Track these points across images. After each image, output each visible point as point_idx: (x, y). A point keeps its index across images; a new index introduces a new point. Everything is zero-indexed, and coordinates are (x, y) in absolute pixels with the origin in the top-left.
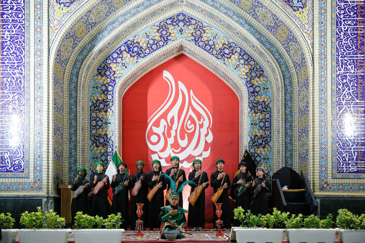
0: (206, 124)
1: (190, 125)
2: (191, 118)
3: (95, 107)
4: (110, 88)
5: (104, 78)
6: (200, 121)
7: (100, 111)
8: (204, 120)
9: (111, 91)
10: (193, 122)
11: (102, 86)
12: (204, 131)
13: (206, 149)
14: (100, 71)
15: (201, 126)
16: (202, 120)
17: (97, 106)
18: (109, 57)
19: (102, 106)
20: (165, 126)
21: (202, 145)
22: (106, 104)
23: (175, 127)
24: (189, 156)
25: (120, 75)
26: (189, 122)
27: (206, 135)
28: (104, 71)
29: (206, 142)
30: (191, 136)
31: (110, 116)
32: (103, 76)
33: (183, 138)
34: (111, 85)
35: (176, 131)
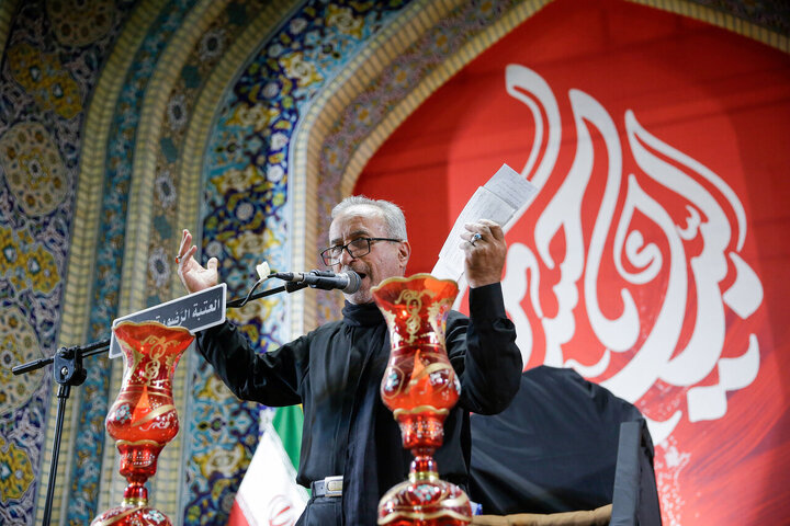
0: (717, 233)
1: (640, 250)
2: (640, 222)
3: (220, 220)
4: (277, 141)
5: (257, 109)
6: (684, 226)
7: (238, 232)
8: (704, 219)
9: (281, 150)
10: (653, 234)
11: (249, 138)
12: (710, 267)
13: (733, 348)
14: (243, 90)
15: (694, 247)
16: (694, 221)
17: (227, 215)
18: (277, 35)
19: (244, 212)
20: (528, 272)
21: (711, 329)
22: (262, 201)
23: (571, 268)
24: (654, 388)
25: (313, 88)
26: (636, 238)
27: (725, 285)
28: (258, 86)
29: (730, 315)
30: (651, 299)
31: (274, 246)
32: (251, 105)
33: (612, 310)
34: (282, 131)
35: (580, 284)
